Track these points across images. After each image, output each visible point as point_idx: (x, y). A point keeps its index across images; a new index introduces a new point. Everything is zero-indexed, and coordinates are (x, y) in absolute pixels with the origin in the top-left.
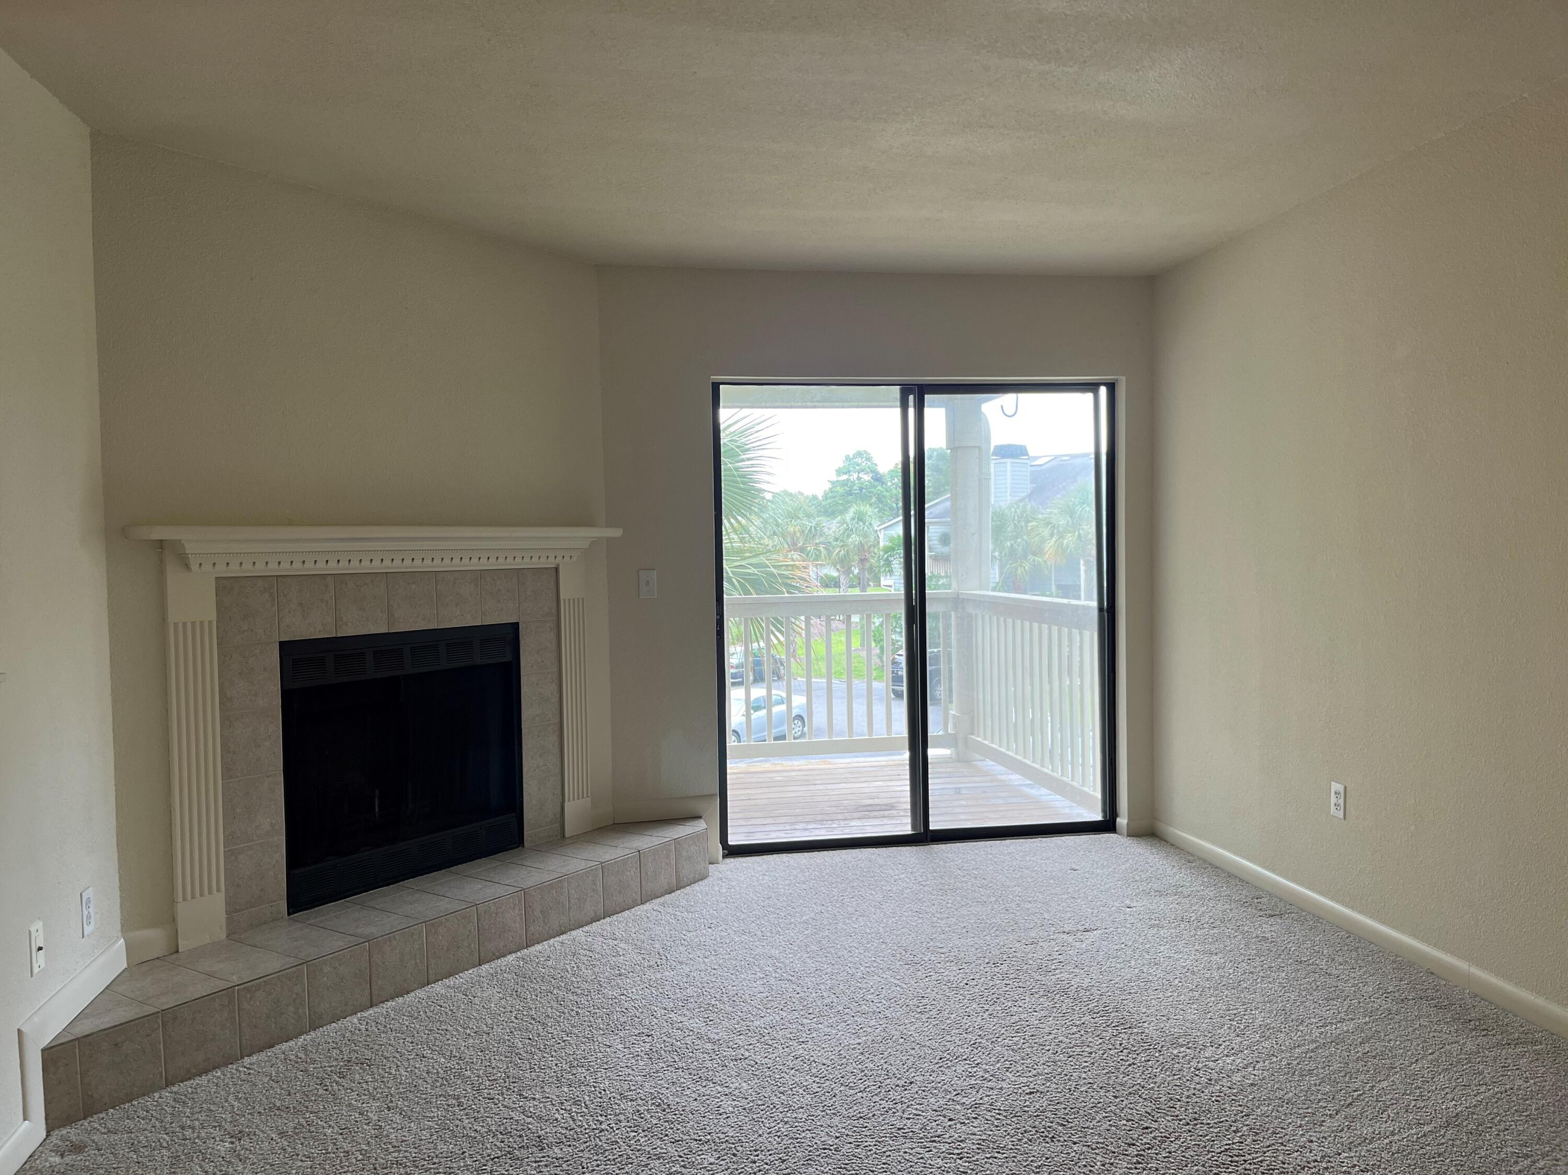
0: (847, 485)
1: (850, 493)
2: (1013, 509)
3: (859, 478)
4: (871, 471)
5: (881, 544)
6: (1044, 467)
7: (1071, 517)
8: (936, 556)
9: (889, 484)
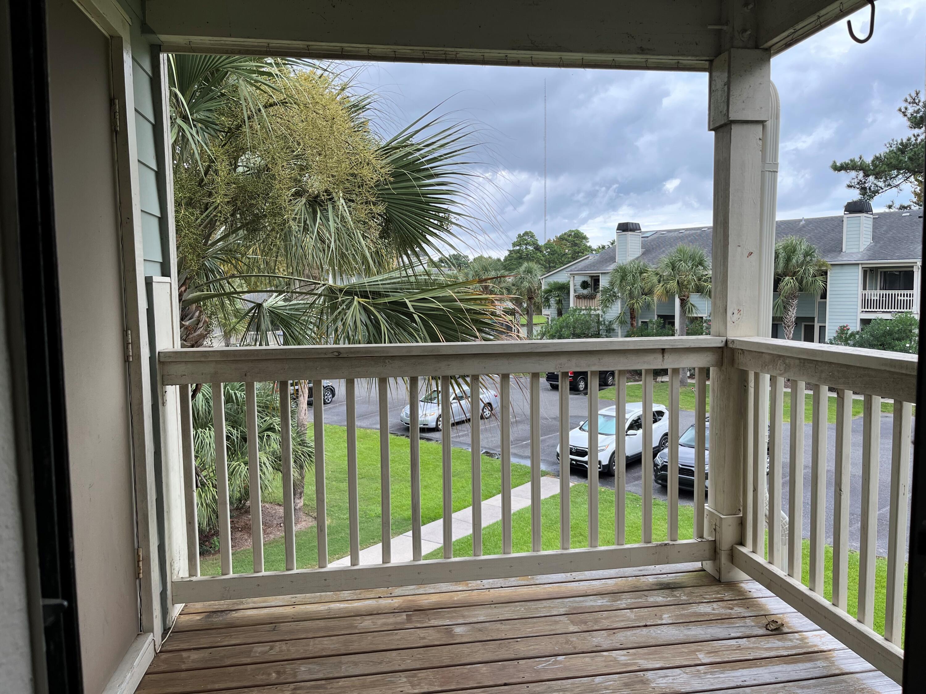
0: (519, 252)
1: (520, 258)
2: (632, 265)
3: (526, 248)
4: (534, 244)
5: (543, 288)
6: (649, 238)
7: (672, 270)
8: (579, 296)
9: (545, 252)
